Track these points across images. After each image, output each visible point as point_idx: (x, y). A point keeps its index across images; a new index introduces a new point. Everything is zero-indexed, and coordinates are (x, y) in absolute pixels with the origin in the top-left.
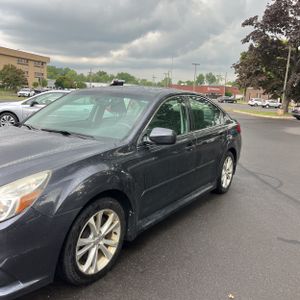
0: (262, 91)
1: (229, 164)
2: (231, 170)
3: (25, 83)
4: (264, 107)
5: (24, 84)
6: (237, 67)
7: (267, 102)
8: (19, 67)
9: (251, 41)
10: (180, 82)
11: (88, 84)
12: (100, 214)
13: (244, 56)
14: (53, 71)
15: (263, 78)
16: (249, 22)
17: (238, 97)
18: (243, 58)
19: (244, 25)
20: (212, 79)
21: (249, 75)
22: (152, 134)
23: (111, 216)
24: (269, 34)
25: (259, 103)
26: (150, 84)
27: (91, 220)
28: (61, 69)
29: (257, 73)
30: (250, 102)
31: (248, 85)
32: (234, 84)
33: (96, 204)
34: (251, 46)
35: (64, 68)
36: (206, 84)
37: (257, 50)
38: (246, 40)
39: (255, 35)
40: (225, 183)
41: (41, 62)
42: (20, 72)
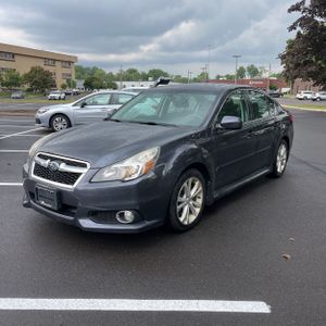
0: (312, 82)
1: (283, 150)
2: (285, 157)
3: (54, 86)
4: (314, 100)
5: (52, 86)
6: (283, 57)
7: (318, 95)
8: (46, 68)
9: (299, 28)
10: (218, 77)
11: (118, 83)
12: (190, 180)
13: (291, 44)
14: (81, 71)
15: (313, 68)
16: (296, 8)
17: (284, 90)
18: (290, 47)
19: (290, 11)
20: (254, 71)
21: (297, 65)
22: (223, 122)
23: (197, 183)
24: (318, 19)
25: (309, 96)
26: (185, 81)
27: (185, 184)
28: (88, 69)
29: (306, 63)
30: (298, 96)
31: (295, 77)
32: (279, 76)
33: (189, 172)
34: (299, 33)
35: (91, 67)
36: (247, 77)
37: (305, 37)
38: (293, 28)
39: (303, 22)
40: (280, 168)
41: (68, 62)
42: (48, 74)
